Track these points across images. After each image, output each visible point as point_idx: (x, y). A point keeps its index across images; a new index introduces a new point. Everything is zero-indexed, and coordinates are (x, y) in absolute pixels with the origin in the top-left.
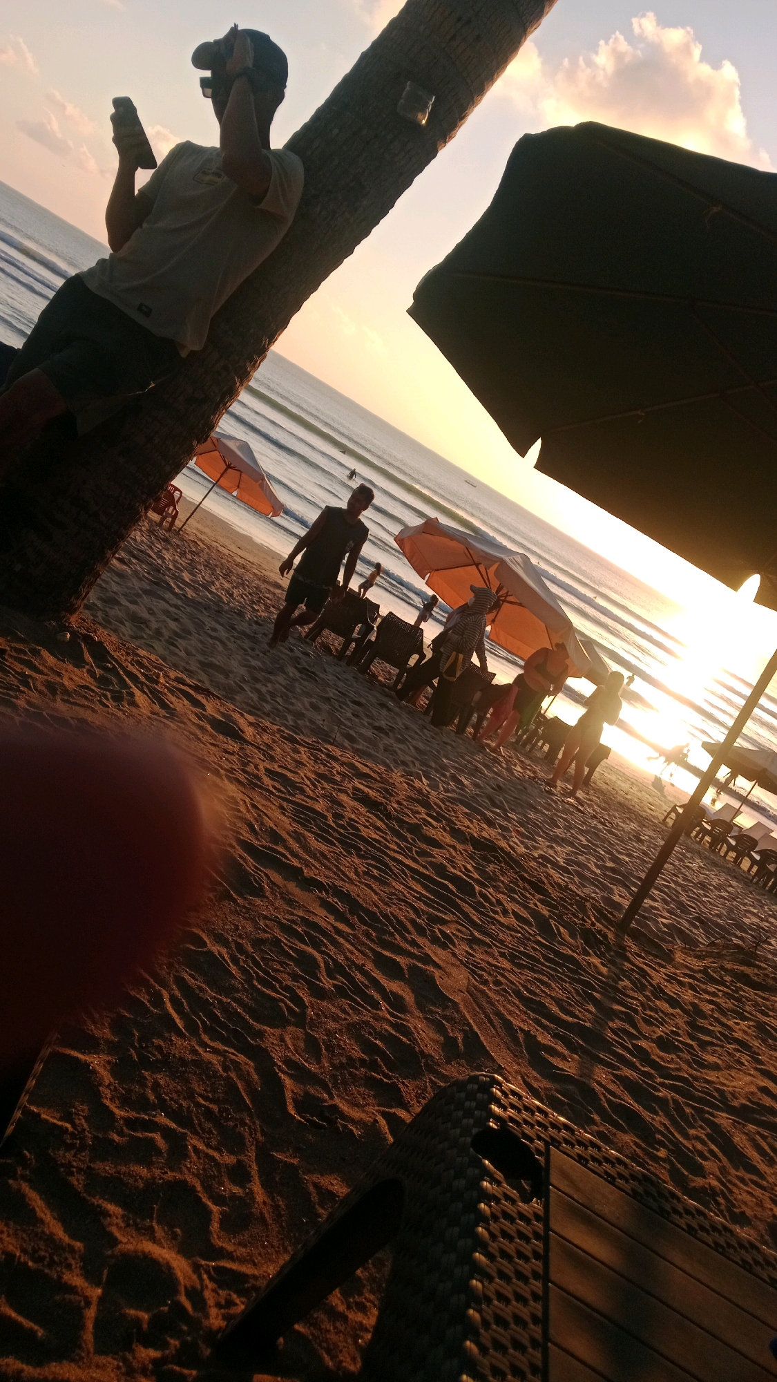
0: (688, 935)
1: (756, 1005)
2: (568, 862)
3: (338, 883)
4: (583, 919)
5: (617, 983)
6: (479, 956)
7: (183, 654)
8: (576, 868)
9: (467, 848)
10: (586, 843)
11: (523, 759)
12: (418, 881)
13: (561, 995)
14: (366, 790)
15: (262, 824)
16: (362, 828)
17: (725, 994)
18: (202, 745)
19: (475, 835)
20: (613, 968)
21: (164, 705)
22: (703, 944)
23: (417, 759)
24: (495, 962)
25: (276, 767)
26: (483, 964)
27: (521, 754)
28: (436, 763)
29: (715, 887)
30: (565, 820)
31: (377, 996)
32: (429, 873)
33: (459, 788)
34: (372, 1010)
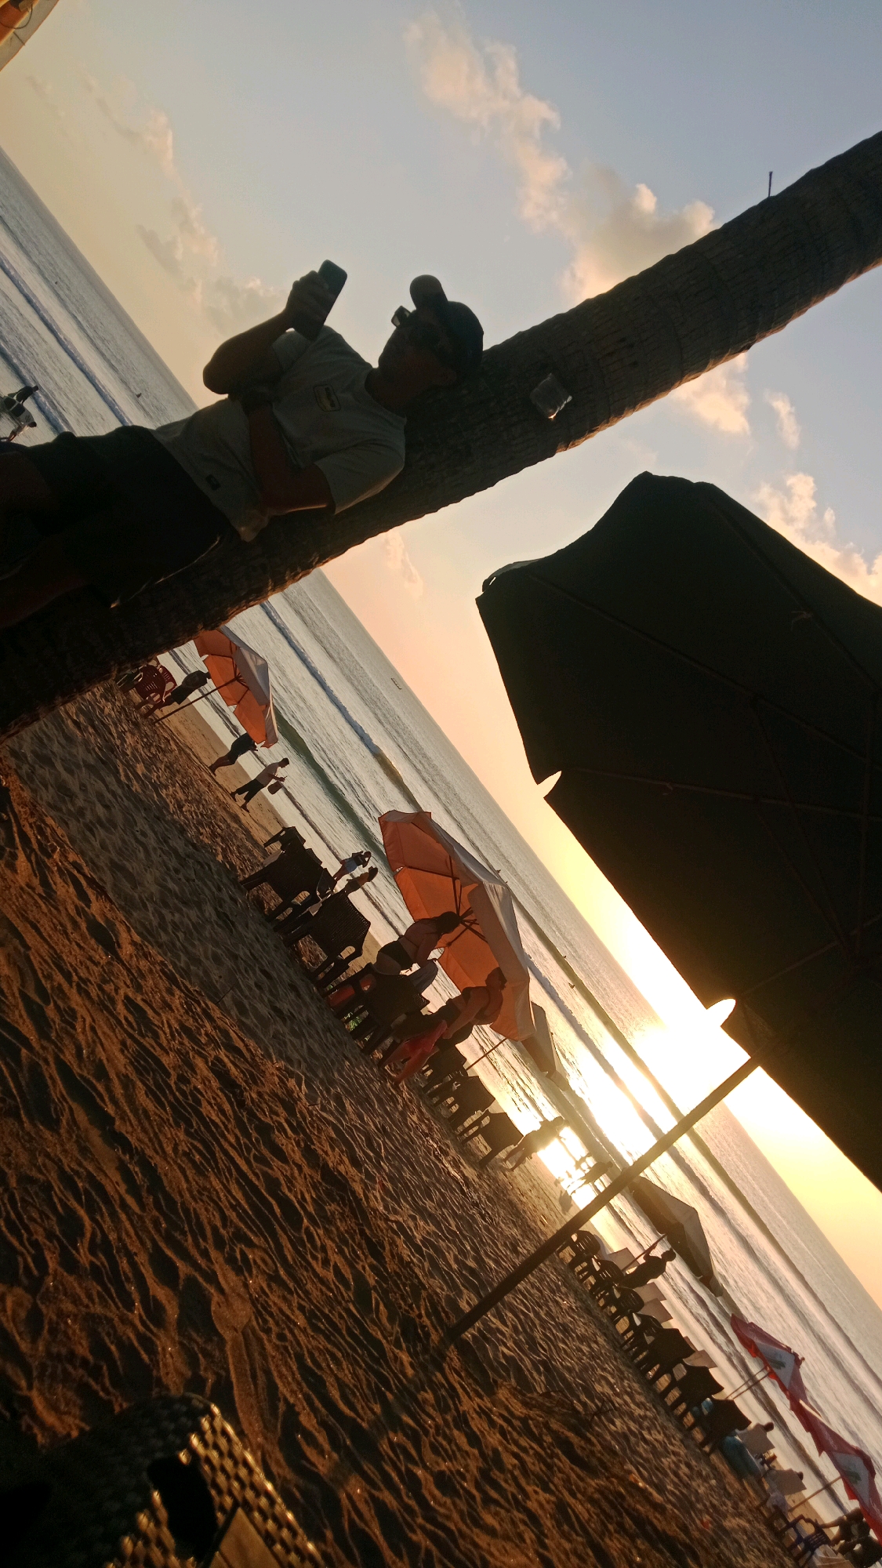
0: (526, 1376)
1: (567, 1481)
2: (425, 1241)
3: (149, 1152)
4: (410, 1306)
5: (419, 1392)
6: (274, 1298)
7: (97, 844)
8: (432, 1252)
9: (314, 1174)
10: (455, 1229)
11: (424, 1110)
12: (242, 1188)
13: (348, 1379)
14: (230, 1065)
15: (93, 1052)
16: (204, 1103)
17: (537, 1454)
18: (67, 942)
20: (421, 1375)
21: (45, 883)
22: (537, 1391)
23: (305, 1061)
24: (288, 1312)
25: (139, 999)
26: (274, 1310)
27: (424, 1103)
28: (324, 1073)
29: (577, 1335)
30: (441, 1194)
31: (136, 1296)
32: (257, 1183)
33: (338, 1111)
34: (122, 1309)
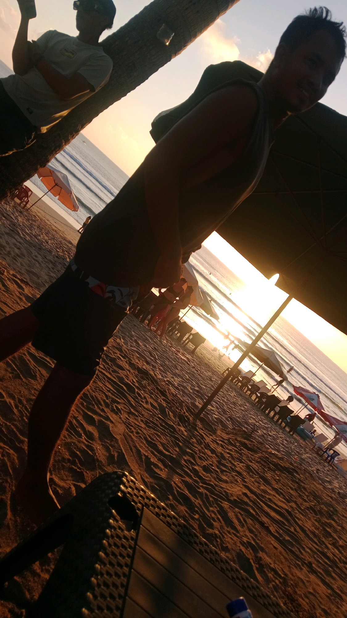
0: (225, 424)
1: (248, 457)
2: (179, 385)
4: (180, 410)
5: (190, 440)
6: (132, 420)
7: (19, 265)
8: (182, 388)
9: (135, 372)
10: (188, 378)
12: (110, 383)
13: (164, 441)
17: (235, 451)
19: (140, 367)
20: (190, 433)
21: (4, 285)
22: (230, 428)
24: (138, 424)
26: (133, 424)
28: (129, 333)
29: (239, 405)
30: (181, 367)
31: (81, 432)
32: (115, 380)
33: (137, 346)
34: (78, 438)
